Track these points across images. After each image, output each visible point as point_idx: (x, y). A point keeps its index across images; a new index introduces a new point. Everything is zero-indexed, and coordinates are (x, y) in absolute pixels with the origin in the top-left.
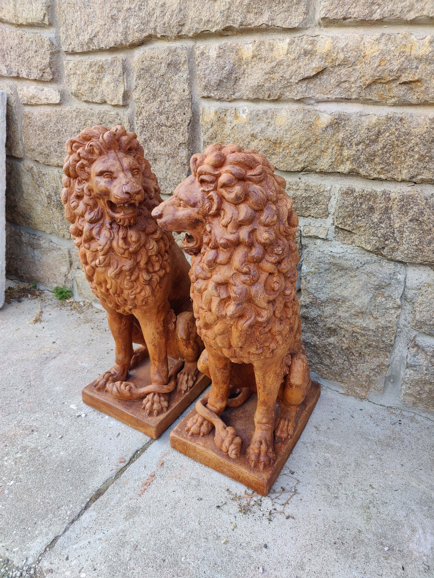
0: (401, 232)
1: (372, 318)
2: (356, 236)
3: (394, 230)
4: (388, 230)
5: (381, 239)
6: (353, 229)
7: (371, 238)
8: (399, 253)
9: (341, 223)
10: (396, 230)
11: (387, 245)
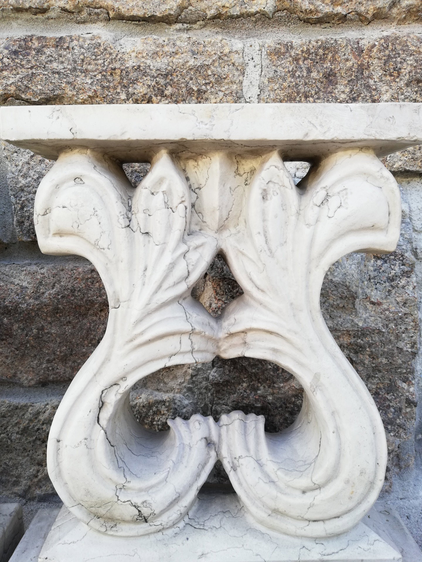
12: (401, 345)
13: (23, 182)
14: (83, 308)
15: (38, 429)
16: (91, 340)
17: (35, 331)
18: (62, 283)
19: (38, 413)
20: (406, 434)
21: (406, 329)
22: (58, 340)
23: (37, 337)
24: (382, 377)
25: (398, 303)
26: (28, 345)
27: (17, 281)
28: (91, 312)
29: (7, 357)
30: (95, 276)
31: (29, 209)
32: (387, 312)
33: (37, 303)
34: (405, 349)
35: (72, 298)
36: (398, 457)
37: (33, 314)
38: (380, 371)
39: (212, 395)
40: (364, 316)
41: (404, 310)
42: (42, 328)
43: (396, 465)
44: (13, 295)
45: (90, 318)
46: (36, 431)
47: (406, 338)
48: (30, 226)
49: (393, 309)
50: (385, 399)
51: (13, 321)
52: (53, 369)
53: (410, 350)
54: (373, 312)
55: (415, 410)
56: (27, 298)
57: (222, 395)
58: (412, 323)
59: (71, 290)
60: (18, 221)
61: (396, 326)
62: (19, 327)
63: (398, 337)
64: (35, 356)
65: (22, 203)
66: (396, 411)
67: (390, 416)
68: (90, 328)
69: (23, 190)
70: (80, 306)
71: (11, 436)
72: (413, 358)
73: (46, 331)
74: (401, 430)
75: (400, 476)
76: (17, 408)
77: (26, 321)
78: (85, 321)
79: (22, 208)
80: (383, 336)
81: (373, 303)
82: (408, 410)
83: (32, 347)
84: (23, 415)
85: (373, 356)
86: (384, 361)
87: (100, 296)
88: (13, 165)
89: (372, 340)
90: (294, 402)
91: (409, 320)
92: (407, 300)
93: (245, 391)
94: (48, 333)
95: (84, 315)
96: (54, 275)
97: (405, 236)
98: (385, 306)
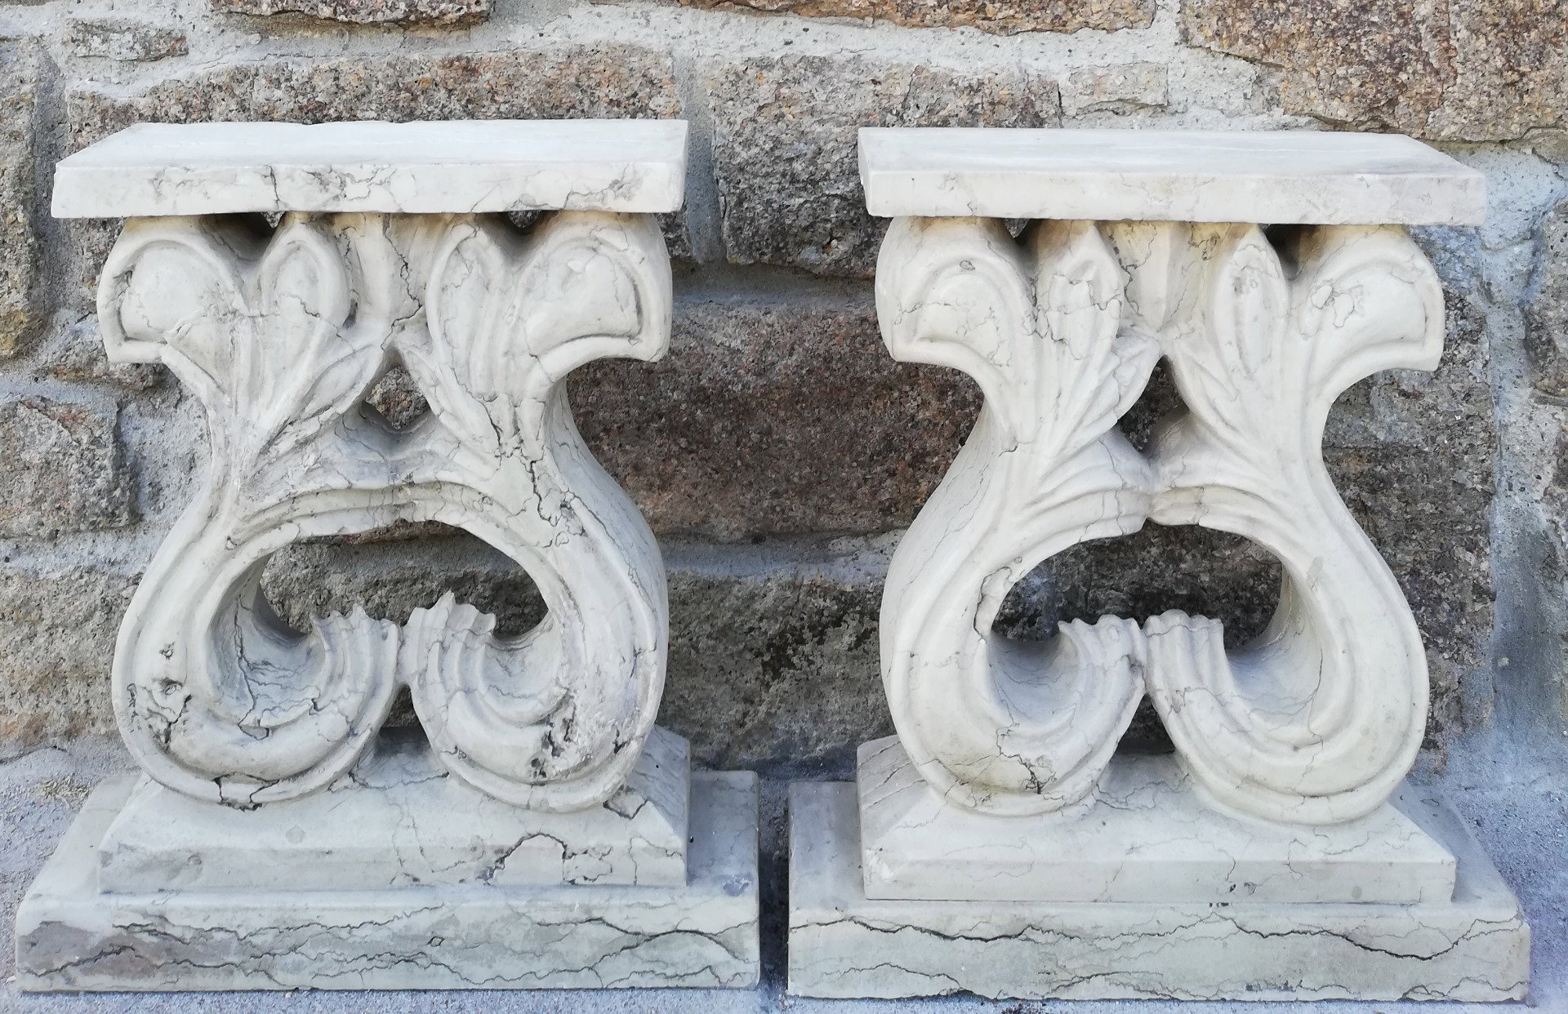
0: (1441, 33)
1: (1398, 400)
2: (1282, 74)
3: (1417, 30)
4: (1397, 31)
5: (1382, 68)
6: (1267, 50)
7: (1341, 72)
8: (1448, 110)
9: (1218, 34)
10: (1422, 28)
11: (1403, 87)
12: (1462, 476)
13: (744, 155)
14: (845, 393)
15: (751, 629)
16: (858, 455)
17: (754, 436)
18: (807, 344)
19: (752, 597)
20: (1474, 656)
21: (1472, 445)
22: (797, 455)
23: (756, 449)
24: (1426, 539)
25: (1454, 395)
26: (739, 463)
27: (719, 338)
28: (858, 400)
29: (695, 486)
30: (868, 331)
31: (753, 205)
32: (1433, 413)
33: (762, 382)
34: (1469, 485)
35: (827, 374)
36: (1458, 702)
37: (754, 404)
38: (1420, 529)
39: (1087, 568)
40: (1388, 420)
41: (1465, 408)
42: (769, 432)
43: (1456, 719)
44: (717, 367)
45: (856, 412)
46: (747, 633)
47: (1471, 464)
48: (753, 236)
49: (1444, 407)
50: (1433, 584)
51: (713, 416)
52: (783, 511)
53: (1479, 487)
54: (1405, 412)
55: (1494, 607)
56: (742, 372)
57: (1109, 570)
58: (1482, 435)
59: (825, 359)
60: (732, 226)
61: (1451, 439)
62: (724, 428)
63: (1454, 461)
64: (751, 484)
65: (741, 194)
66: (1452, 609)
67: (1443, 618)
68: (856, 432)
69: (742, 170)
70: (840, 389)
71: (698, 642)
72: (1486, 503)
73: (775, 437)
74: (1465, 648)
75: (1464, 740)
76: (710, 586)
77: (738, 417)
78: (846, 417)
79: (740, 203)
80: (1425, 460)
81: (1404, 394)
82: (1478, 607)
83: (747, 466)
84: (722, 601)
85: (1407, 499)
86: (1429, 508)
87: (878, 371)
88: (725, 123)
89: (1405, 468)
90: (1253, 587)
91: (1476, 427)
92: (1471, 389)
93: (1155, 563)
94: (780, 441)
95: (847, 407)
96: (792, 329)
97: (1467, 262)
98: (1429, 400)
